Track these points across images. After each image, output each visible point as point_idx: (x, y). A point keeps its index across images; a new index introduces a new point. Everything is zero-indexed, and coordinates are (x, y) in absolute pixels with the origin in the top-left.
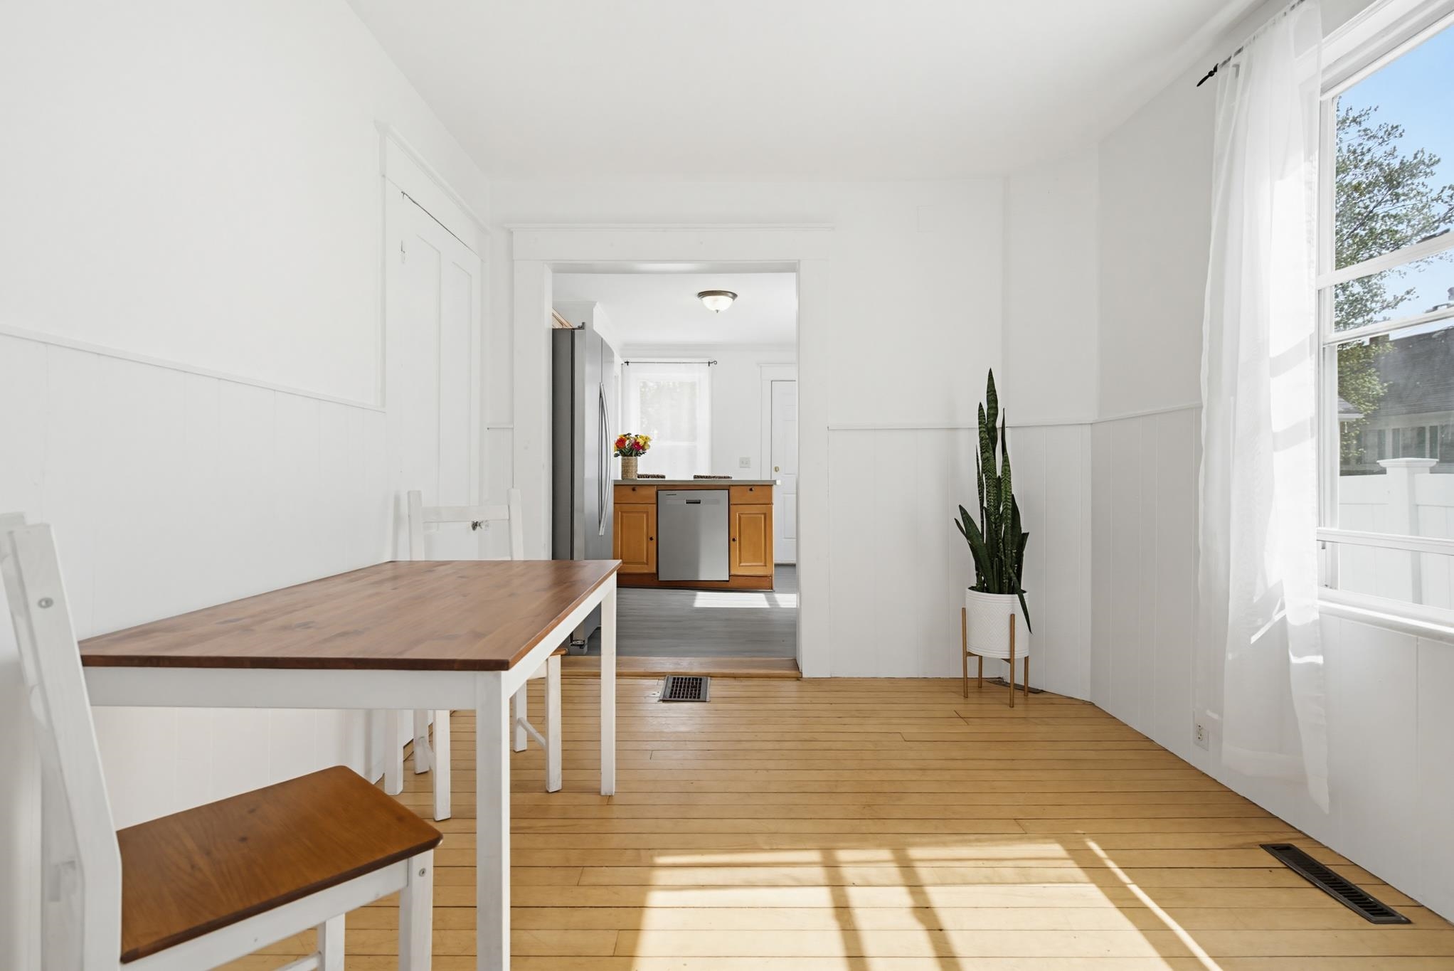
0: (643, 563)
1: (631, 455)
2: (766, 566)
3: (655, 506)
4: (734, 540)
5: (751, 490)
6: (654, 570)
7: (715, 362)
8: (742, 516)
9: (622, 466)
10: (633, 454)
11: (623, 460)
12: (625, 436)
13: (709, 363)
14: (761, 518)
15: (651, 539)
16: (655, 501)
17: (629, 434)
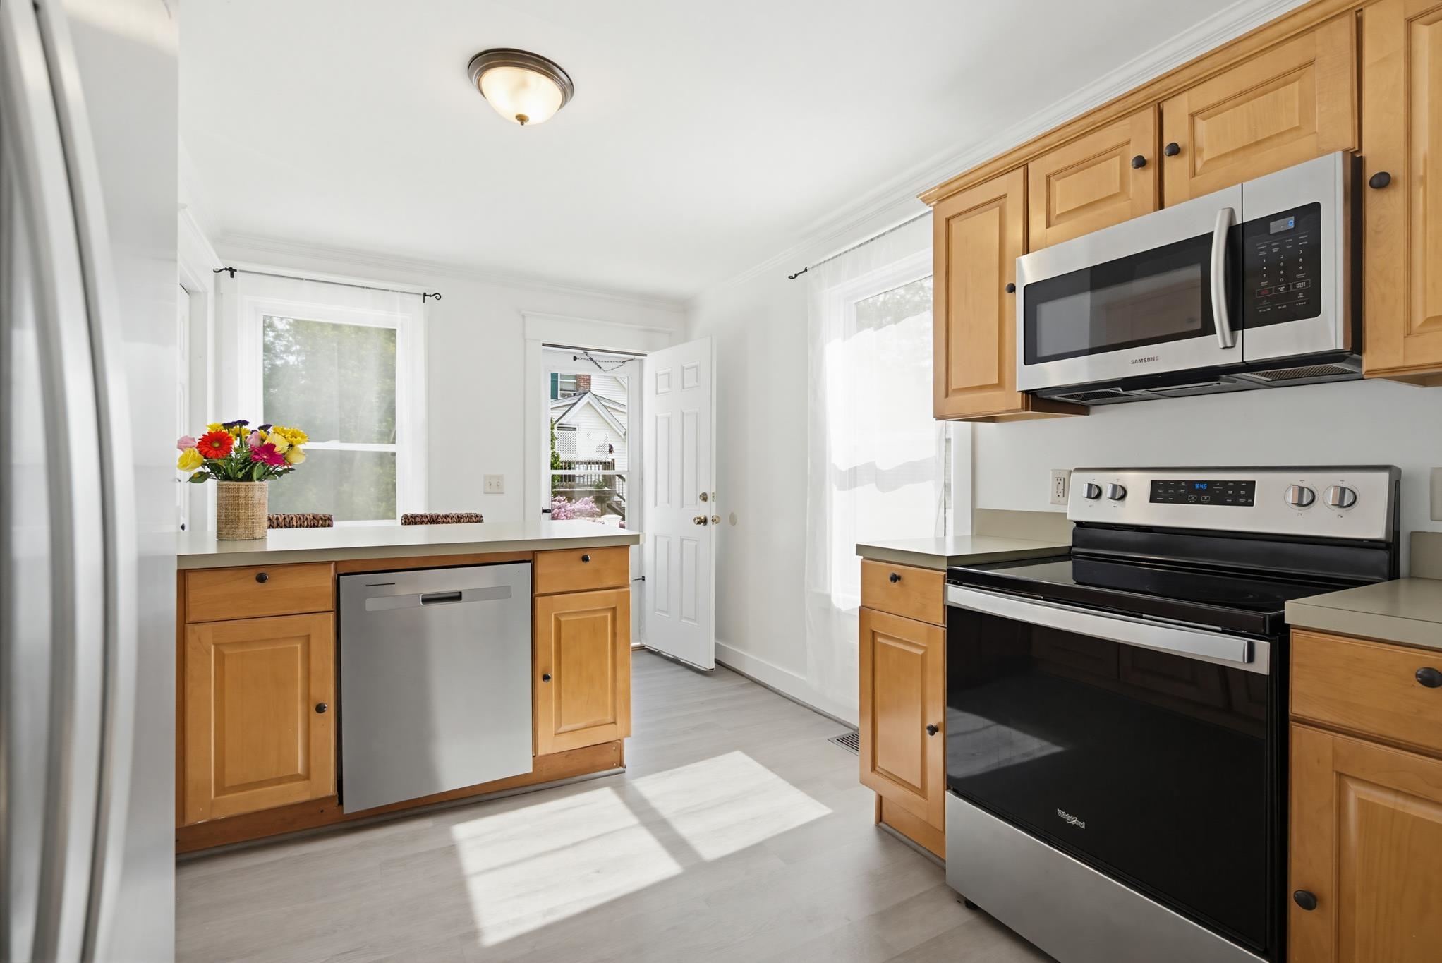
0: (294, 778)
1: (248, 477)
2: (615, 723)
3: (331, 616)
4: (546, 678)
5: (585, 559)
6: (331, 790)
7: (438, 296)
8: (562, 619)
9: (219, 506)
10: (255, 475)
11: (220, 488)
12: (228, 426)
13: (425, 295)
14: (607, 617)
15: (320, 709)
16: (330, 605)
17: (245, 423)
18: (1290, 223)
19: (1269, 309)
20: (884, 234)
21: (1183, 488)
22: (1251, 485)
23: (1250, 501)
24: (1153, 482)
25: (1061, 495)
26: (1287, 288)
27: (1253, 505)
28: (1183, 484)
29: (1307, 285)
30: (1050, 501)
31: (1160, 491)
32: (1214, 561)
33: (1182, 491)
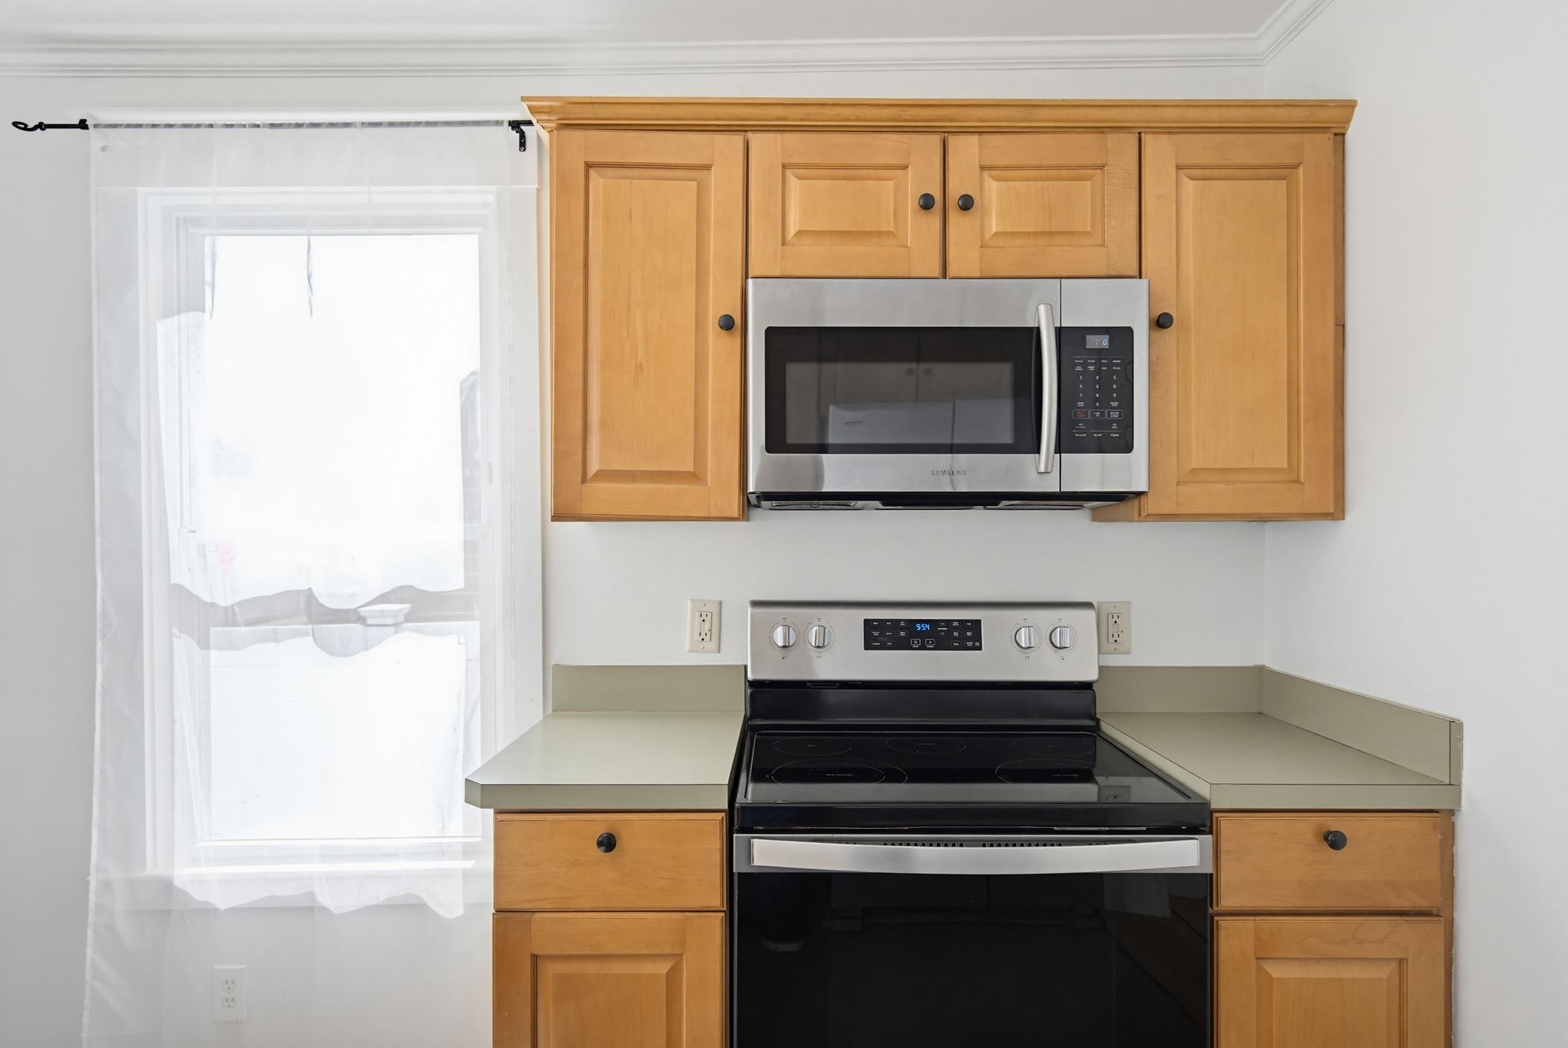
18: (1104, 342)
19: (1085, 435)
20: (347, 125)
21: (902, 629)
22: (977, 624)
23: (977, 644)
24: (867, 622)
25: (707, 638)
26: (1102, 415)
27: (981, 650)
28: (902, 624)
29: (1120, 416)
30: (687, 648)
31: (876, 634)
32: (945, 720)
33: (902, 634)
